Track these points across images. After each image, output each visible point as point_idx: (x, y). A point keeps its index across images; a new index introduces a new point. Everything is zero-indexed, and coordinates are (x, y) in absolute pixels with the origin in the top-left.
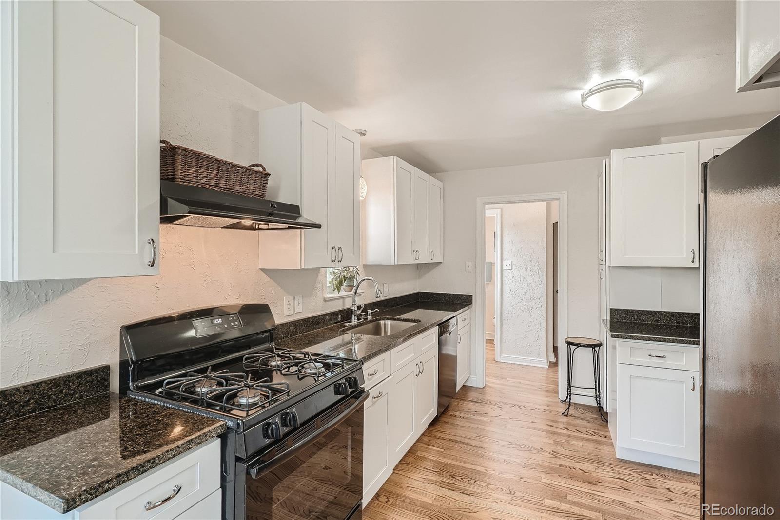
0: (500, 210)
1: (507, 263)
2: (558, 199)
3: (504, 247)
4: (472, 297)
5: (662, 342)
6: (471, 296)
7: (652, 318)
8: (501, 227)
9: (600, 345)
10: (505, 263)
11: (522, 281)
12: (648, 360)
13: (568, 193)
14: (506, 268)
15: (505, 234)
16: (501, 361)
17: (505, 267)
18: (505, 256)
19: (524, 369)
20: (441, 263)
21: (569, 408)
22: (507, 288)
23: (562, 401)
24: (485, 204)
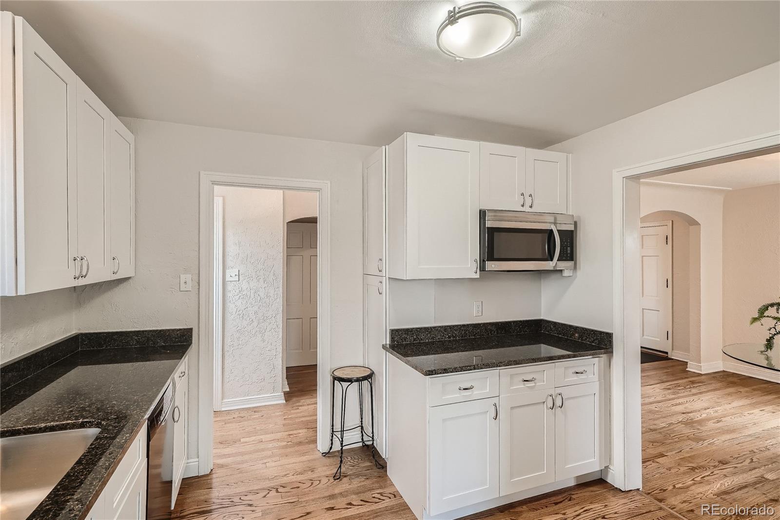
0: (222, 198)
1: (231, 273)
2: (319, 190)
3: (228, 249)
4: (191, 333)
5: (472, 370)
6: (190, 330)
7: (429, 335)
8: (224, 222)
9: (369, 377)
10: (228, 273)
11: (252, 296)
12: (459, 395)
13: (331, 183)
14: (231, 279)
15: (229, 233)
16: (223, 409)
17: (228, 278)
18: (229, 263)
19: (257, 415)
20: (129, 278)
21: (340, 467)
22: (231, 307)
23: (325, 454)
24: (214, 183)
